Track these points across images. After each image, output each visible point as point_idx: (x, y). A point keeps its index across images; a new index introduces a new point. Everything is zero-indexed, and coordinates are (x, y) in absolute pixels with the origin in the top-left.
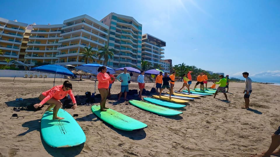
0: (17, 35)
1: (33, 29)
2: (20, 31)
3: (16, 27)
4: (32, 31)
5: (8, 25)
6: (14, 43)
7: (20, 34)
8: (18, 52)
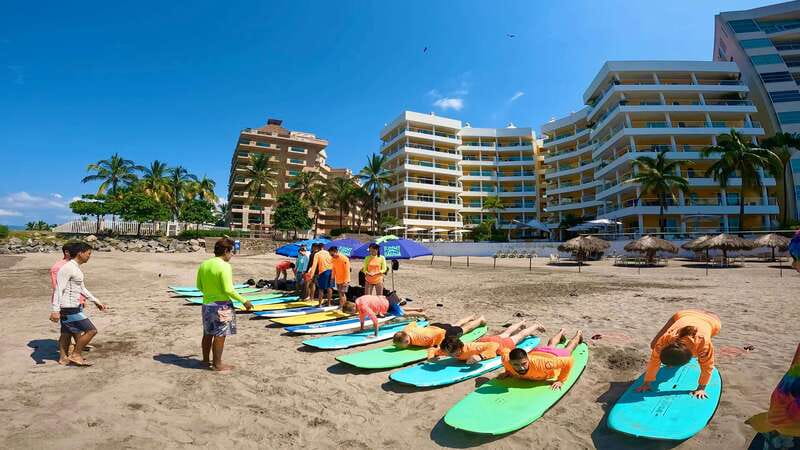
0: (524, 160)
1: (547, 137)
2: (526, 148)
3: (514, 142)
4: (545, 142)
5: (501, 142)
6: (522, 178)
7: (529, 155)
8: (534, 198)
